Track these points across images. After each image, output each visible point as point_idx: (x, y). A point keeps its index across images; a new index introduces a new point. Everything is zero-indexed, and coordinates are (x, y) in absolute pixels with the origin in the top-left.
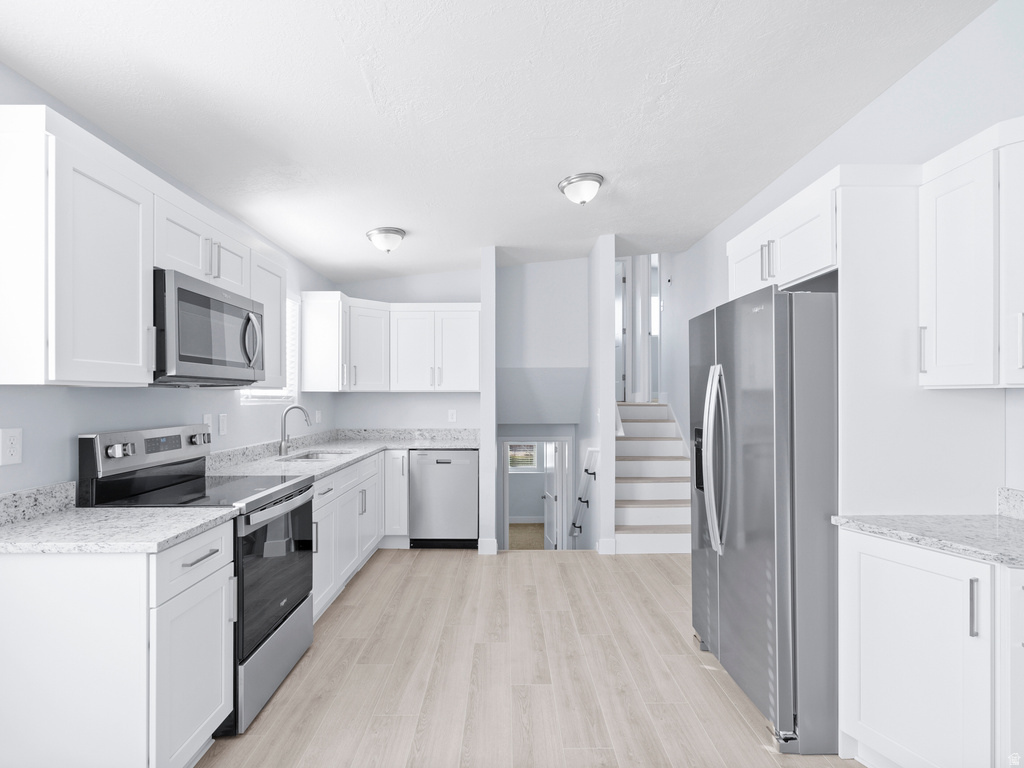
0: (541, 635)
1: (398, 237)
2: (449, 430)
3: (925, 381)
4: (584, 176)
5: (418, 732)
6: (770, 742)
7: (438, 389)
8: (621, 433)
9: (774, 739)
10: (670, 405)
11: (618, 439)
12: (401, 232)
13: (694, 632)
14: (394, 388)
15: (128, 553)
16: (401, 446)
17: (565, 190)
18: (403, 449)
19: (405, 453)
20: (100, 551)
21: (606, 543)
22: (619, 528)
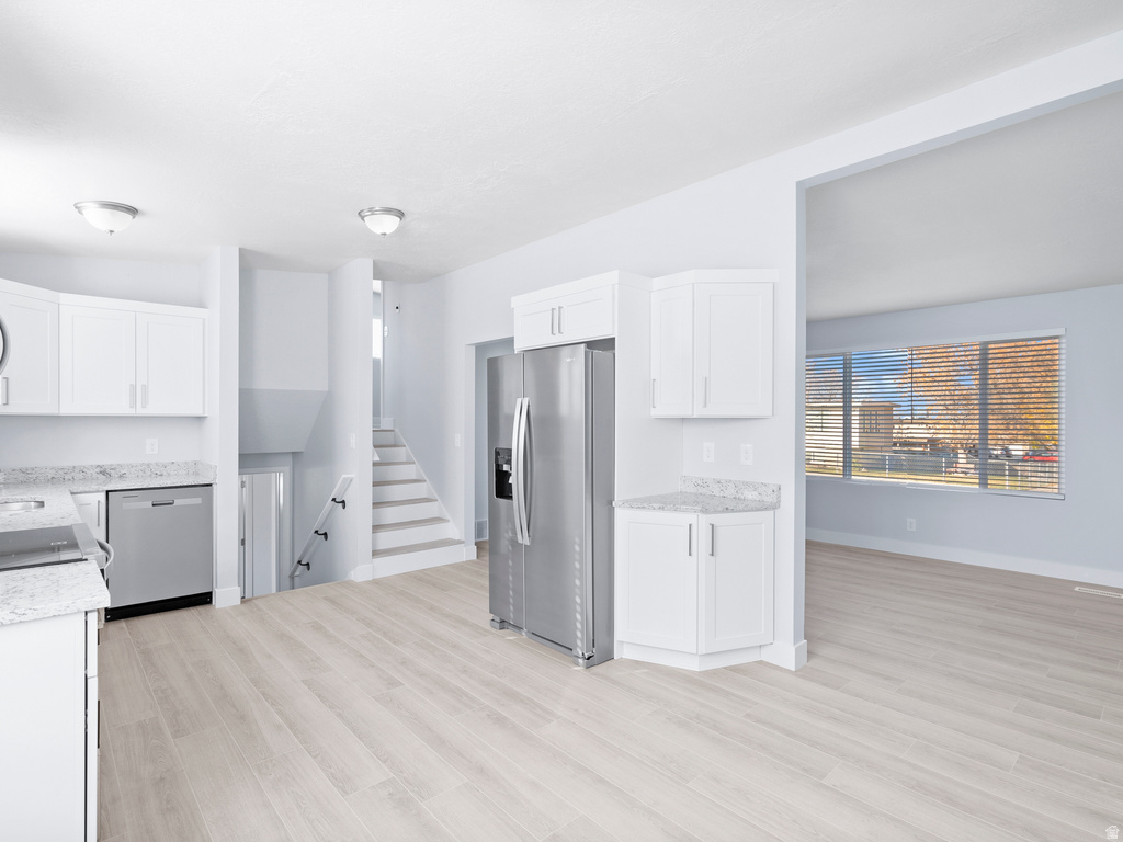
0: (361, 656)
1: (128, 217)
2: (148, 465)
3: (655, 413)
4: (388, 211)
5: (314, 757)
6: (577, 664)
7: (141, 411)
8: (377, 459)
9: (581, 661)
10: (397, 430)
11: (375, 464)
12: (133, 211)
13: (491, 616)
14: (65, 410)
15: (67, 614)
16: (94, 487)
17: (366, 219)
18: (97, 492)
19: (102, 497)
20: (18, 620)
21: (362, 570)
22: (375, 553)
